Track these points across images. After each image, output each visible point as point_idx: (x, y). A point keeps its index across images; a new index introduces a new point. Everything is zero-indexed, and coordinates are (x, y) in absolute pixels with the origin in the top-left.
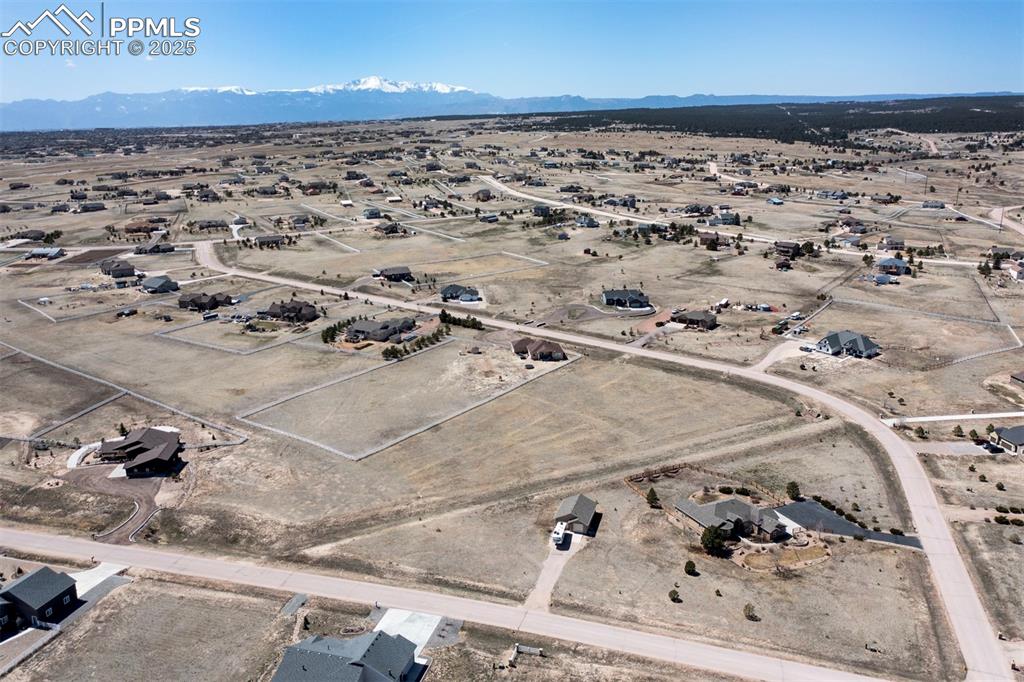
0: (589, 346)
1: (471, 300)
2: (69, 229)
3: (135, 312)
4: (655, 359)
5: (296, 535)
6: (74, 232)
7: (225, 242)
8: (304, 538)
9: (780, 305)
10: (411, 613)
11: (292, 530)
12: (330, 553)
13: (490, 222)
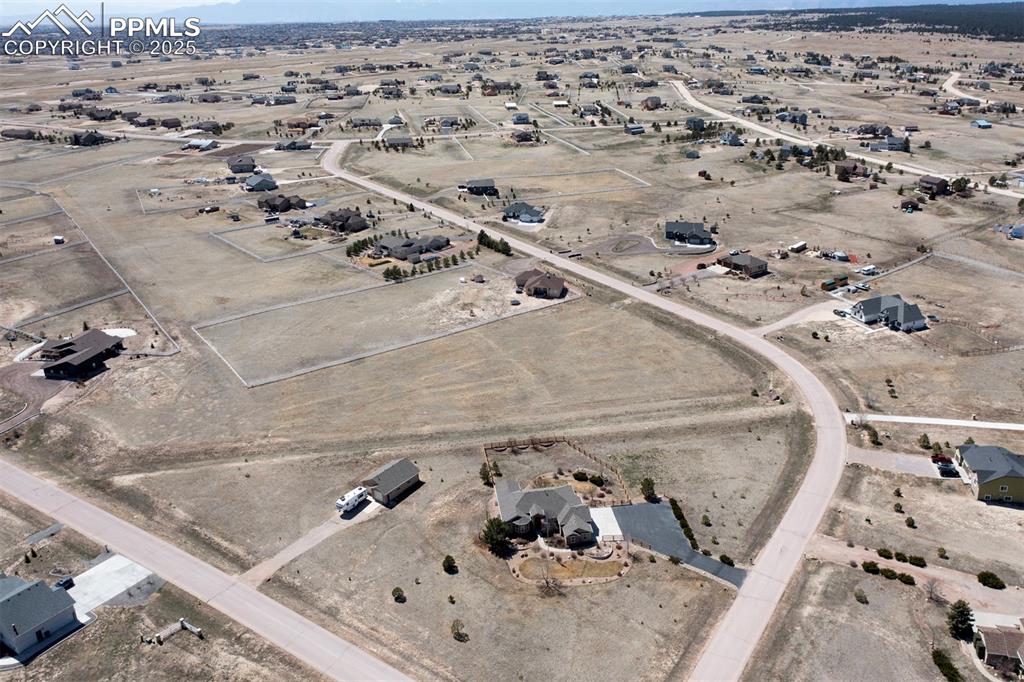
0: (600, 285)
1: (531, 221)
2: (242, 122)
3: (217, 209)
4: (656, 308)
5: (123, 459)
6: (245, 125)
7: (361, 142)
8: (128, 464)
9: (865, 254)
10: (131, 562)
11: (121, 453)
12: (131, 484)
13: (634, 133)
